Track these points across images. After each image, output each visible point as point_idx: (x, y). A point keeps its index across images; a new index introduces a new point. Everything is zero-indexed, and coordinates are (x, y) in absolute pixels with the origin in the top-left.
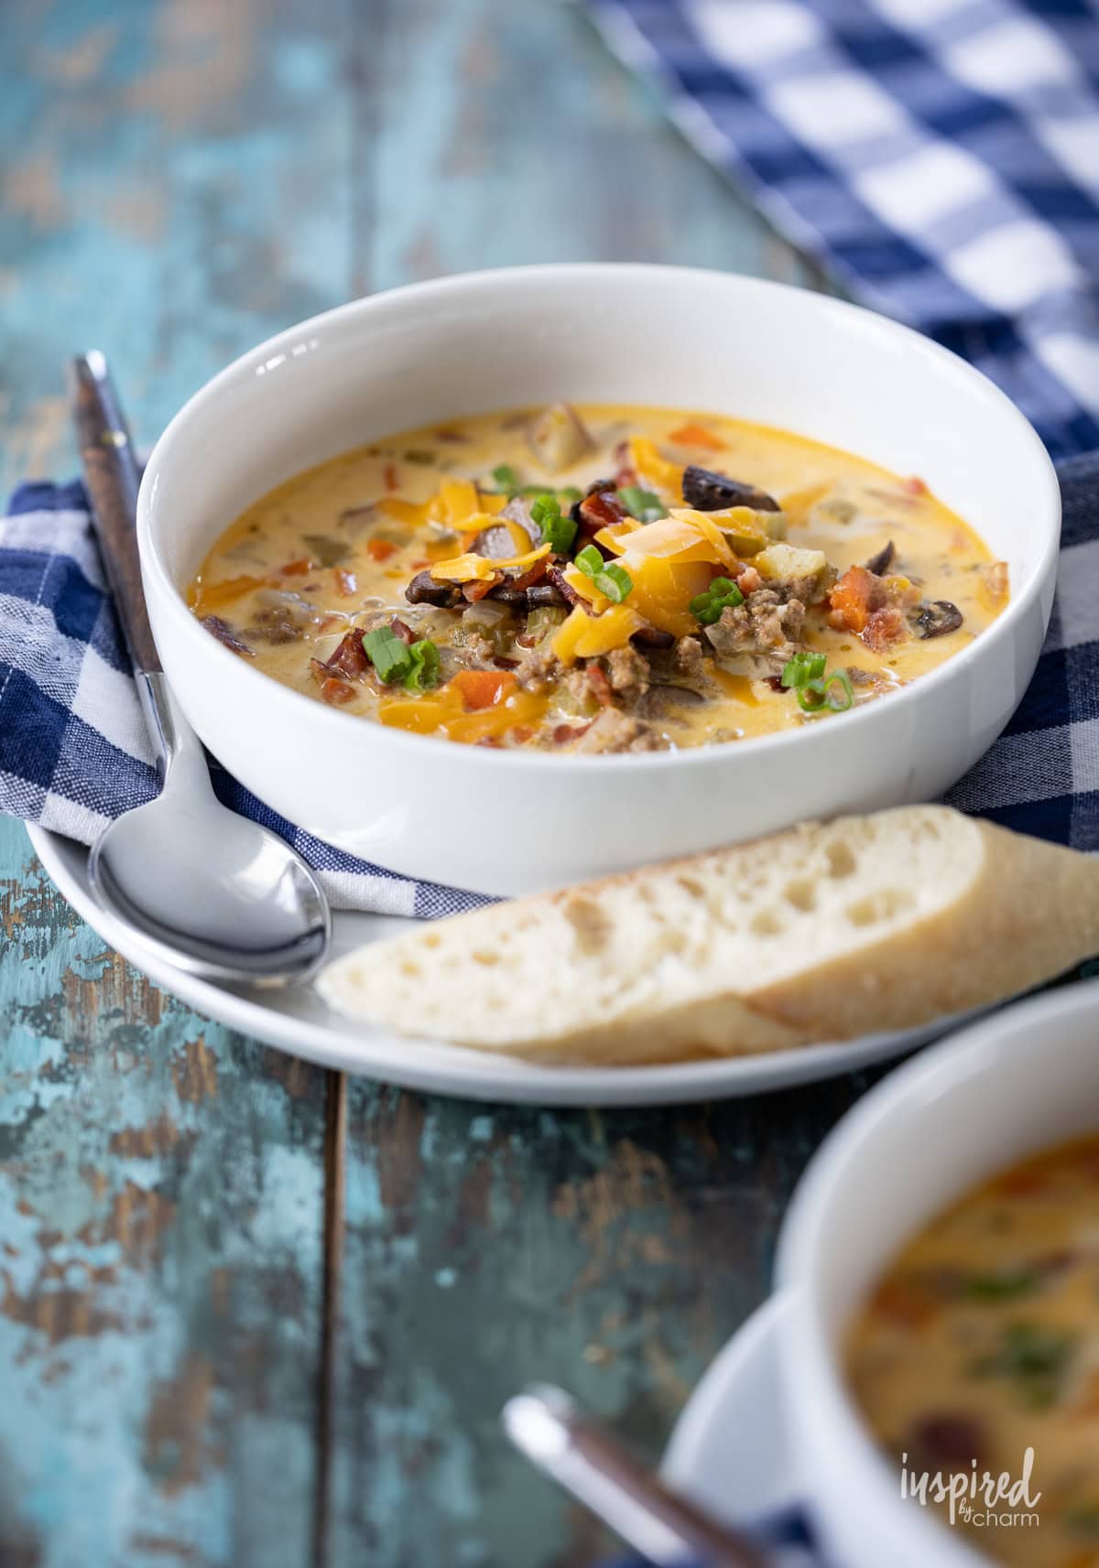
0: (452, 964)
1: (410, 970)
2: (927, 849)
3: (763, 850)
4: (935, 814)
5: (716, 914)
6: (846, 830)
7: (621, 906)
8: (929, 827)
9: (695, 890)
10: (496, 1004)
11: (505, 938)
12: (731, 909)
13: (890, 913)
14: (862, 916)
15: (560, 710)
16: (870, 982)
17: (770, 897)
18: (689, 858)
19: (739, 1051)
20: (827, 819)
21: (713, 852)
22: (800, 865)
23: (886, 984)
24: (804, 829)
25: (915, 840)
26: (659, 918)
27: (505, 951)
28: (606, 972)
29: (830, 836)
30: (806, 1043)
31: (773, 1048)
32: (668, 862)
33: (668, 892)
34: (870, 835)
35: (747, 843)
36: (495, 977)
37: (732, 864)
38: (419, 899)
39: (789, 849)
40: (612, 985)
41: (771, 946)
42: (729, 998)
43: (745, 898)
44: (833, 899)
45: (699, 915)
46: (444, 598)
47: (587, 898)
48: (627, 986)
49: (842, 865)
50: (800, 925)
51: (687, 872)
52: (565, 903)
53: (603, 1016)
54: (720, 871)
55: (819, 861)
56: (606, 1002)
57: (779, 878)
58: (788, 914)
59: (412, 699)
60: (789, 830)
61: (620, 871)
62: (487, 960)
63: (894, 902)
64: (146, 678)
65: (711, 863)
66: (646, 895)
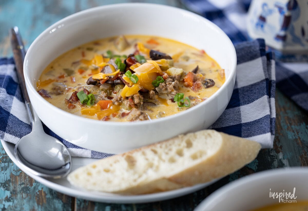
0: (99, 172)
1: (89, 174)
2: (209, 140)
3: (171, 142)
4: (210, 131)
5: (160, 158)
6: (190, 136)
7: (138, 157)
8: (209, 135)
9: (155, 152)
10: (109, 182)
11: (111, 165)
12: (164, 157)
13: (201, 156)
14: (194, 157)
15: (123, 109)
16: (197, 173)
17: (173, 153)
18: (153, 144)
19: (167, 190)
20: (185, 134)
21: (159, 142)
22: (179, 145)
23: (200, 173)
24: (180, 136)
25: (206, 138)
26: (147, 159)
27: (111, 169)
28: (135, 173)
29: (186, 138)
30: (182, 187)
31: (175, 189)
32: (149, 145)
33: (149, 152)
34: (196, 137)
35: (167, 140)
36: (109, 175)
37: (164, 145)
38: (92, 154)
39: (177, 141)
40: (136, 176)
41: (173, 166)
42: (164, 179)
43: (167, 154)
44: (187, 153)
45: (156, 158)
46: (95, 83)
47: (130, 155)
48: (140, 176)
49: (189, 145)
50: (180, 160)
51: (153, 148)
52: (125, 156)
53: (134, 184)
54: (161, 147)
55: (184, 144)
56: (135, 181)
57: (175, 149)
58: (177, 157)
59: (89, 108)
60: (176, 137)
61: (138, 148)
62: (107, 171)
63: (202, 153)
64: (28, 104)
65: (158, 146)
66: (144, 154)
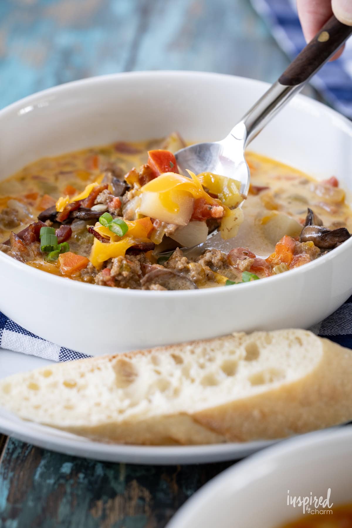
0: (55, 385)
1: (34, 387)
2: (296, 350)
3: (216, 344)
4: (301, 333)
5: (186, 373)
6: (257, 338)
8: (299, 341)
9: (178, 360)
10: (69, 407)
11: (82, 375)
12: (194, 371)
13: (271, 380)
14: (258, 380)
16: (256, 413)
17: (214, 368)
18: (179, 344)
19: (190, 443)
20: (249, 332)
21: (191, 343)
22: (232, 353)
23: (264, 416)
24: (237, 336)
25: (290, 346)
26: (158, 373)
27: (81, 382)
28: (127, 395)
29: (249, 340)
30: (224, 442)
31: (208, 443)
32: (170, 346)
33: (165, 358)
34: (269, 341)
35: (209, 340)
36: (72, 394)
37: (199, 350)
38: (62, 354)
39: (228, 345)
40: (127, 402)
41: (209, 391)
42: (183, 414)
43: (202, 367)
44: (246, 370)
45: (178, 372)
47: (127, 359)
48: (133, 405)
49: (252, 355)
50: (226, 382)
51: (177, 351)
52: (114, 361)
53: (120, 419)
54: (193, 352)
55: (242, 352)
56: (121, 412)
57: (221, 358)
58: (221, 376)
60: (229, 336)
61: (145, 349)
62: (69, 385)
63: (275, 375)
65: (189, 348)
66: (155, 361)
